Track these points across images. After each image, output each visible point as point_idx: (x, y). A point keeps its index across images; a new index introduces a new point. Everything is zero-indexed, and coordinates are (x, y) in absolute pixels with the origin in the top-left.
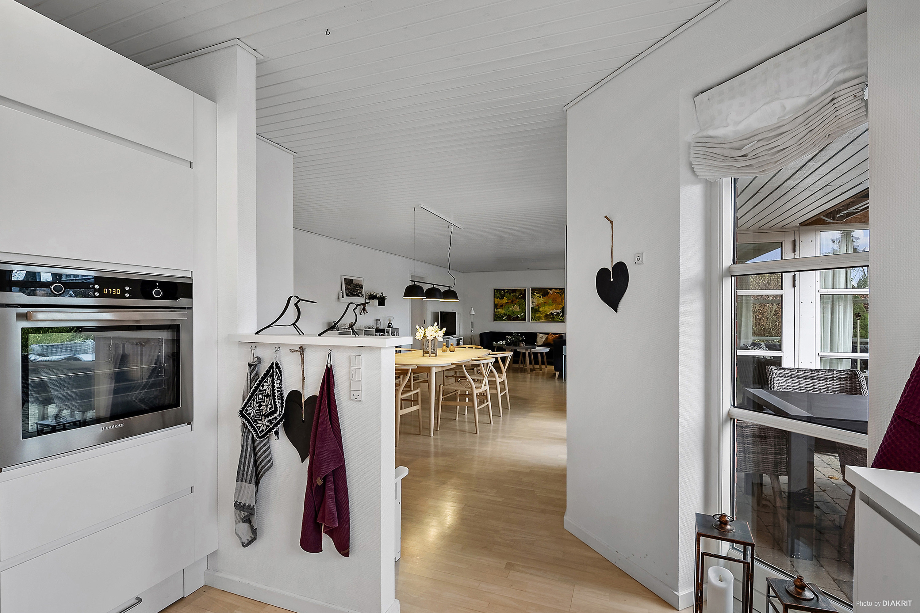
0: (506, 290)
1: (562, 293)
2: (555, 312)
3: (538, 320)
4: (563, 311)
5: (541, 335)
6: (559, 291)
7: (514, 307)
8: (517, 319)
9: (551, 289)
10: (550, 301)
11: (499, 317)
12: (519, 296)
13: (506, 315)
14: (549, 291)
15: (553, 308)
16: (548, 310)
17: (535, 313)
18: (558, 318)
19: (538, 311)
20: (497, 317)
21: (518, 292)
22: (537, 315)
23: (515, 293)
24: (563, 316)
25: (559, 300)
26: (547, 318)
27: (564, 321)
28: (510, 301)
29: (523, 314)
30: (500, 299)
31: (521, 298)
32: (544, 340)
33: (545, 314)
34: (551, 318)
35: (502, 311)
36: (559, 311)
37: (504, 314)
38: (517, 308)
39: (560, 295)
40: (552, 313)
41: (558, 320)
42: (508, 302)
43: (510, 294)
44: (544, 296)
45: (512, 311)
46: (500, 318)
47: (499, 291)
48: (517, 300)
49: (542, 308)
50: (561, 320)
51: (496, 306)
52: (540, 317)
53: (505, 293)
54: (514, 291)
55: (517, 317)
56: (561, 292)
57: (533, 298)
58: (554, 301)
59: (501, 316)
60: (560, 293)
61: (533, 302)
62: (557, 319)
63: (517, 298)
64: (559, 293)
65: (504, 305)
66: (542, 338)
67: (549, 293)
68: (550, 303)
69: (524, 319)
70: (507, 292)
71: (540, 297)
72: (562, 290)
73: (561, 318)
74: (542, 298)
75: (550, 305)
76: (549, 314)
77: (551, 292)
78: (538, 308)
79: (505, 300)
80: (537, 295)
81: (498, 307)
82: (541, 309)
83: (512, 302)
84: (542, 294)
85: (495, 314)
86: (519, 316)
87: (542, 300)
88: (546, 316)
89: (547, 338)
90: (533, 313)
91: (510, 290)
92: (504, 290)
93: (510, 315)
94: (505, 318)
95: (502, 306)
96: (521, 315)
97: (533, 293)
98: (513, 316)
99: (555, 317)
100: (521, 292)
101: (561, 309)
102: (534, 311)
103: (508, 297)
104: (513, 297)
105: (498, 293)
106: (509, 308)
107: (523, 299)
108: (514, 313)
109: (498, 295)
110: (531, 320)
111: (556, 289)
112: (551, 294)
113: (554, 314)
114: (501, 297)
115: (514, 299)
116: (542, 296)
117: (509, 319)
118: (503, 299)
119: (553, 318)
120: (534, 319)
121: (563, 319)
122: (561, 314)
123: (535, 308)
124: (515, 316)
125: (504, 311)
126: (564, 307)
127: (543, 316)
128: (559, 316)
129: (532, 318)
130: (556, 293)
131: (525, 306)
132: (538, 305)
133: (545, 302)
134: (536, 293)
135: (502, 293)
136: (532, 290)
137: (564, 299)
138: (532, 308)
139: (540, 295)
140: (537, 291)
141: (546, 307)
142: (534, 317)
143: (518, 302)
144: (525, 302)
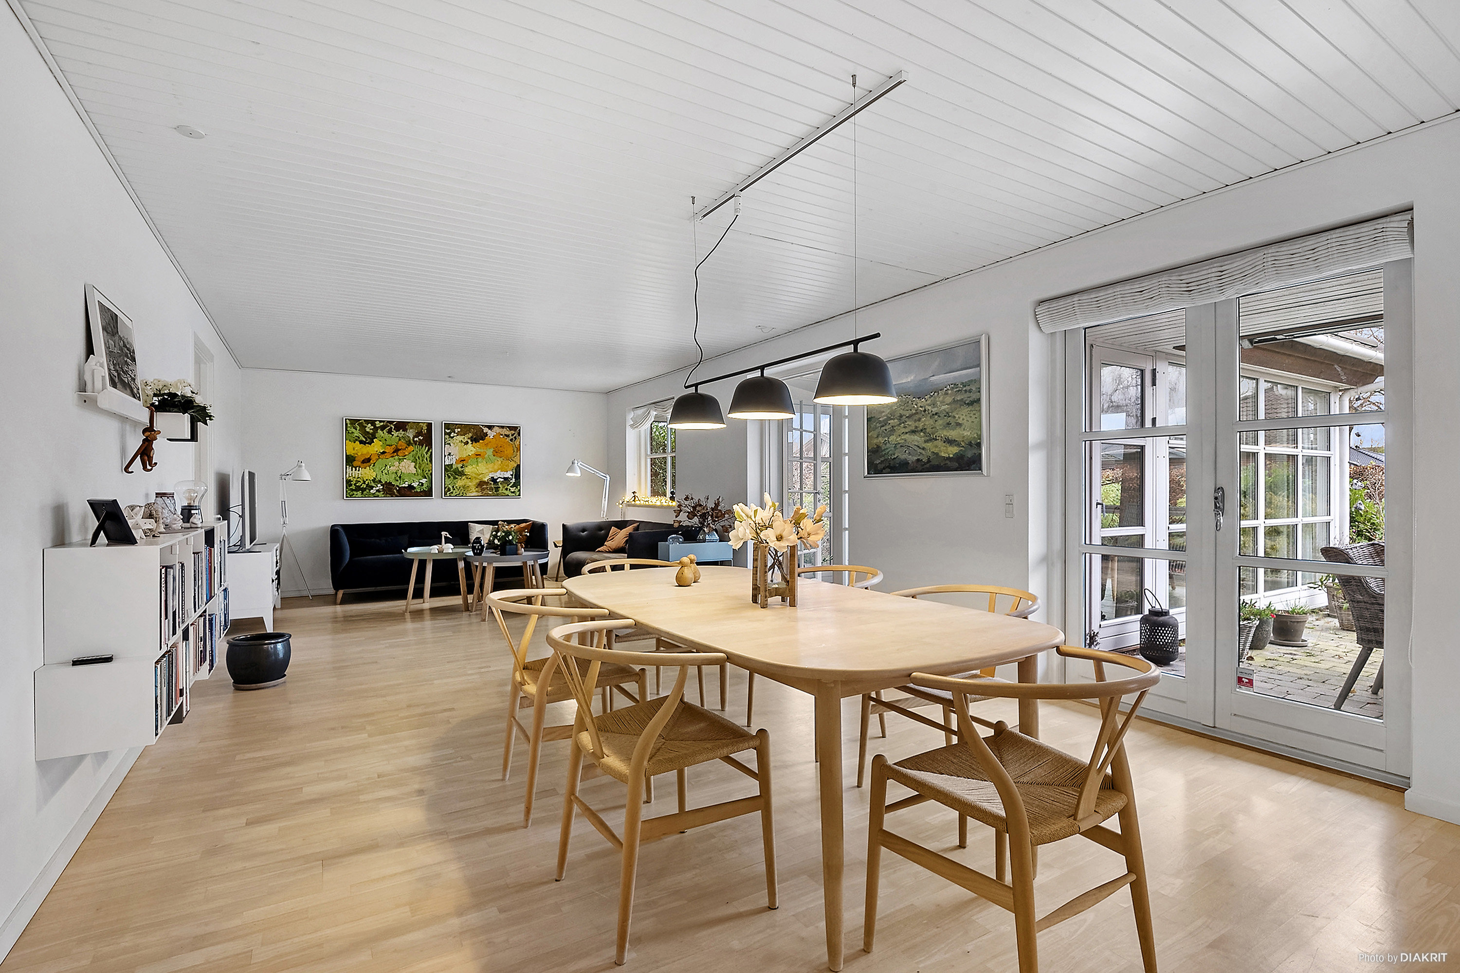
0: (380, 421)
1: (515, 438)
2: (499, 475)
3: (462, 494)
4: (517, 476)
5: (477, 526)
6: (507, 433)
7: (403, 464)
8: (408, 492)
9: (490, 427)
10: (490, 452)
11: (358, 488)
12: (413, 438)
13: (380, 482)
14: (486, 430)
15: (496, 467)
16: (485, 470)
17: (455, 478)
18: (507, 489)
19: (462, 474)
20: (353, 487)
21: (411, 428)
22: (460, 483)
23: (405, 430)
24: (517, 484)
25: (509, 451)
26: (483, 490)
27: (519, 495)
28: (389, 450)
29: (424, 481)
30: (361, 442)
31: (421, 443)
33: (478, 481)
34: (491, 489)
35: (367, 473)
36: (508, 475)
37: (374, 480)
38: (407, 467)
39: (511, 440)
40: (492, 477)
41: (507, 492)
42: (384, 453)
43: (390, 432)
44: (475, 440)
45: (396, 473)
46: (363, 490)
47: (361, 425)
48: (411, 448)
49: (469, 467)
50: (512, 492)
51: (350, 460)
52: (465, 488)
53: (376, 429)
54: (401, 426)
55: (411, 487)
56: (512, 435)
57: (449, 444)
58: (496, 453)
59: (364, 486)
60: (511, 437)
61: (449, 454)
62: (505, 491)
63: (409, 444)
64: (508, 436)
65: (374, 459)
66: (481, 532)
67: (486, 434)
68: (489, 456)
69: (428, 493)
70: (383, 428)
71: (467, 443)
72: (515, 431)
73: (513, 489)
74: (470, 445)
75: (488, 461)
76: (486, 480)
77: (491, 434)
78: (462, 467)
79: (376, 447)
80: (460, 438)
81: (355, 463)
82: (467, 470)
83: (396, 451)
84: (472, 437)
85: (349, 482)
86: (415, 485)
87: (471, 449)
88: (481, 484)
90: (449, 477)
91: (391, 422)
92: (373, 423)
93: (390, 483)
94: (378, 491)
95: (367, 461)
96: (420, 482)
97: (449, 434)
98: (397, 486)
99: (499, 487)
100: (420, 430)
101: (514, 471)
102: (452, 474)
103: (386, 440)
104: (400, 440)
105: (356, 429)
106: (386, 466)
107: (424, 447)
108: (400, 477)
109: (357, 433)
110: (445, 494)
111: (503, 427)
112: (491, 437)
113: (498, 481)
114: (366, 438)
115: (401, 446)
116: (471, 441)
117: (387, 493)
118: (370, 444)
119: (497, 489)
120: (452, 493)
121: (517, 490)
122: (514, 479)
123: (454, 467)
124: (404, 485)
125: (375, 473)
126: (519, 466)
127: (472, 484)
128: (508, 485)
129: (446, 489)
130: (502, 435)
131: (431, 461)
132: (462, 461)
133: (477, 455)
134: (456, 435)
135: (368, 430)
136: (447, 426)
137: (519, 449)
138: (448, 468)
139: (466, 439)
140: (459, 430)
141: (480, 464)
142: (453, 487)
143: (412, 453)
144: (429, 453)
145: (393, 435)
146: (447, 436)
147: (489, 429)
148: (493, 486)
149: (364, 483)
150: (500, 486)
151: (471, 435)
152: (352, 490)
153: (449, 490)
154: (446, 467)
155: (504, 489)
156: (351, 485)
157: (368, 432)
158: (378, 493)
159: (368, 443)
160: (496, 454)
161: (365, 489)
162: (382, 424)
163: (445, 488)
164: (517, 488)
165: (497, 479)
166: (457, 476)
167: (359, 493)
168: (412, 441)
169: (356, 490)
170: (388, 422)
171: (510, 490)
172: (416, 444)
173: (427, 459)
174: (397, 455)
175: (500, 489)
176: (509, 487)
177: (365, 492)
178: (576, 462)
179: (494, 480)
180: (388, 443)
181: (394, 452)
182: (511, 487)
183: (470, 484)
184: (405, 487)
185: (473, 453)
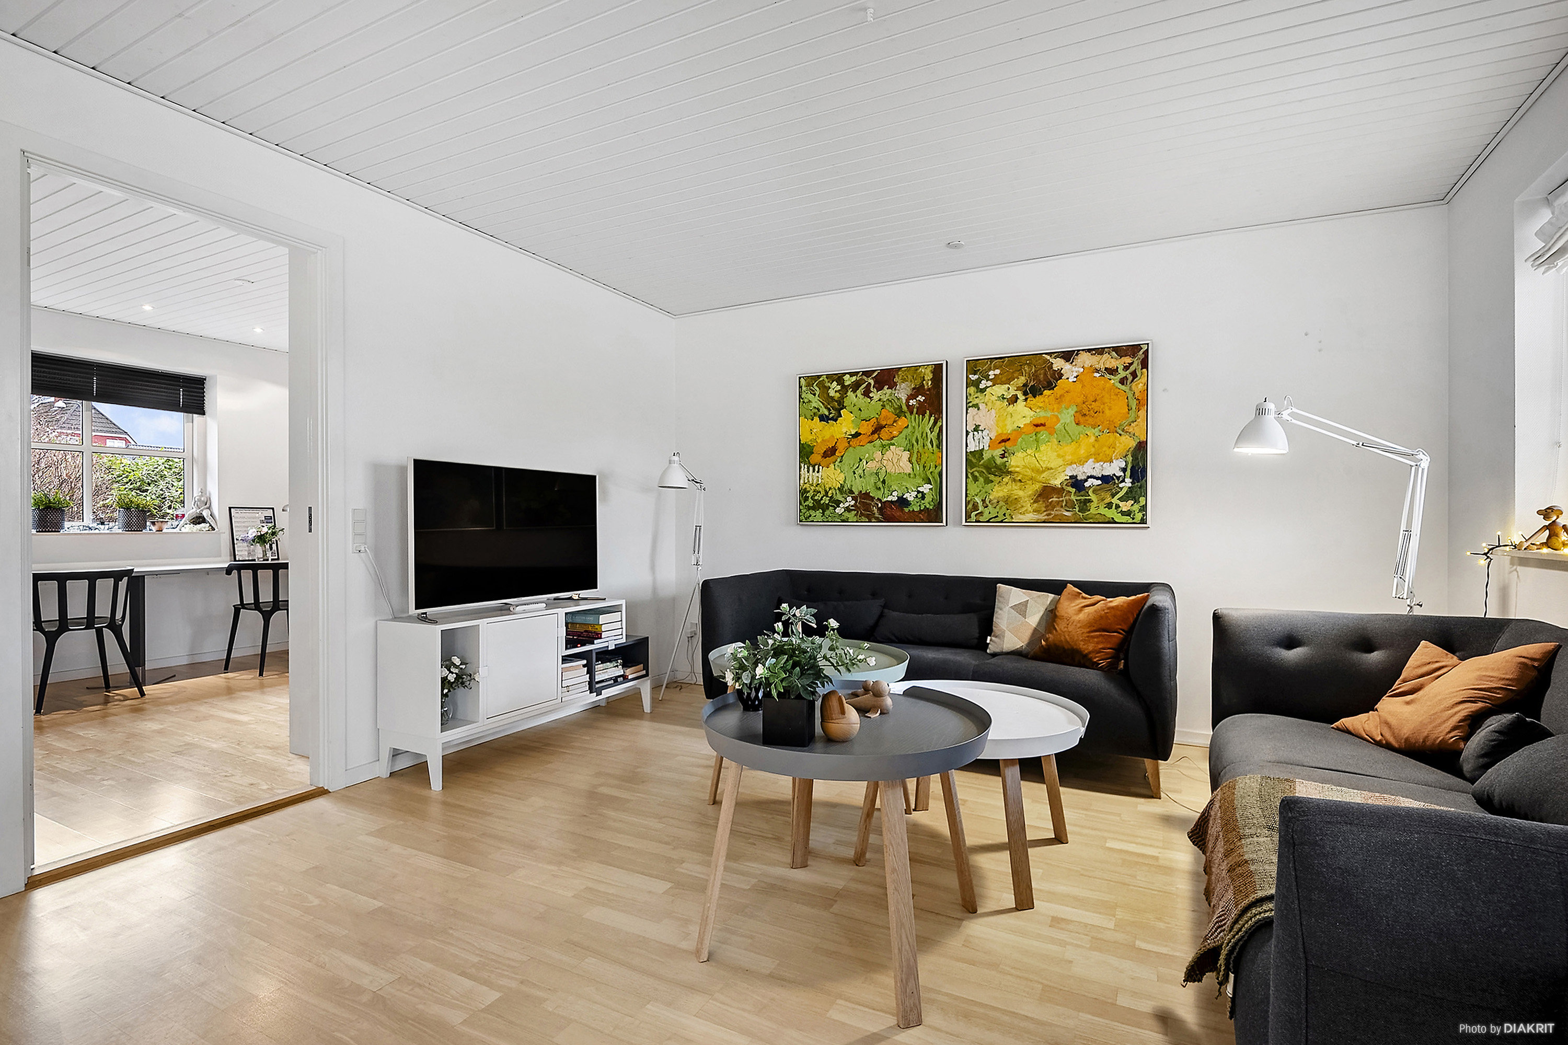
0: (852, 374)
1: (1134, 375)
2: (1089, 469)
3: (1003, 516)
4: (1138, 472)
5: (1016, 595)
6: (1114, 364)
7: (889, 454)
8: (897, 512)
9: (1068, 356)
10: (1067, 416)
11: (818, 506)
12: (908, 401)
13: (851, 492)
14: (1058, 364)
15: (1082, 452)
16: (1057, 460)
17: (988, 481)
18: (1109, 505)
19: (1003, 471)
20: (810, 503)
21: (904, 380)
22: (998, 491)
23: (892, 386)
24: (1138, 491)
25: (1116, 409)
26: (1050, 507)
27: (1143, 521)
28: (866, 428)
29: (926, 488)
30: (823, 418)
31: (921, 411)
32: (1034, 619)
33: (1038, 486)
34: (1070, 505)
35: (832, 476)
36: (1114, 468)
37: (841, 490)
38: (897, 460)
39: (1122, 381)
40: (1073, 477)
41: (1111, 513)
42: (857, 435)
43: (866, 393)
44: (1032, 391)
45: (877, 474)
46: (825, 508)
47: (820, 384)
48: (902, 422)
49: (1020, 455)
50: (1123, 513)
51: (805, 452)
52: (1010, 502)
53: (844, 388)
54: (886, 378)
55: (902, 502)
56: (1126, 368)
57: (976, 406)
58: (1086, 416)
59: (826, 500)
60: (1122, 374)
61: (976, 429)
62: (1105, 510)
63: (899, 413)
64: (1112, 371)
65: (841, 447)
66: (1021, 609)
67: (1059, 375)
68: (1065, 425)
69: (933, 515)
70: (856, 386)
71: (1015, 399)
72: (1134, 355)
73: (1125, 506)
74: (1021, 403)
75: (1063, 437)
76: (1057, 482)
77: (1070, 371)
78: (1003, 456)
79: (846, 425)
80: (1000, 390)
81: (815, 458)
82: (1016, 462)
83: (878, 429)
84: (1025, 385)
85: (803, 492)
86: (910, 497)
87: (1023, 413)
88: (1046, 493)
89: (1052, 615)
90: (976, 479)
91: (867, 374)
92: (839, 378)
93: (867, 495)
94: (847, 509)
95: (830, 452)
96: (919, 492)
97: (976, 384)
98: (879, 500)
99: (1090, 501)
100: (918, 382)
101: (1130, 458)
102: (981, 473)
103: (860, 410)
104: (883, 406)
105: (814, 395)
106: (861, 460)
107: (927, 416)
108: (884, 482)
109: (816, 402)
110: (968, 516)
111: (1100, 351)
112: (1070, 380)
113: (1087, 484)
114: (829, 410)
115: (886, 418)
116: (1025, 394)
117: (862, 514)
118: (836, 420)
119: (1085, 504)
120: (981, 513)
121: (1136, 507)
122: (1128, 480)
123: (986, 456)
124: (889, 499)
125: (842, 475)
126: (1142, 447)
127: (1025, 494)
128: (1113, 496)
129: (970, 506)
130: (1097, 371)
131: (939, 446)
132: (1004, 441)
133: (1037, 426)
134: (990, 383)
135: (832, 393)
136: (973, 366)
137: (1143, 402)
138: (974, 458)
139: (1013, 392)
140: (997, 372)
141: (1043, 448)
142: (984, 501)
143: (905, 432)
144: (937, 429)
145: (871, 398)
146: (972, 389)
147: (1068, 361)
148: (1073, 498)
149: (827, 493)
150: (1093, 497)
151: (1022, 380)
152: (809, 508)
153: (975, 507)
154: (970, 457)
155: (1102, 505)
156: (806, 499)
157: (832, 398)
158: (847, 514)
159: (832, 419)
160: (1082, 419)
161: (828, 506)
162: (854, 378)
163: (967, 503)
164: (1136, 501)
165: (1086, 480)
166: (992, 477)
167: (819, 513)
168: (905, 408)
169: (814, 508)
170: (864, 373)
171: (1117, 507)
172: (911, 413)
173: (931, 442)
174: (879, 438)
175: (1093, 506)
176: (1115, 501)
177: (827, 513)
178: (1271, 406)
179: (1077, 484)
180: (864, 415)
181: (873, 433)
182: (1120, 499)
183: (1021, 493)
184: (892, 502)
185: (1028, 421)
